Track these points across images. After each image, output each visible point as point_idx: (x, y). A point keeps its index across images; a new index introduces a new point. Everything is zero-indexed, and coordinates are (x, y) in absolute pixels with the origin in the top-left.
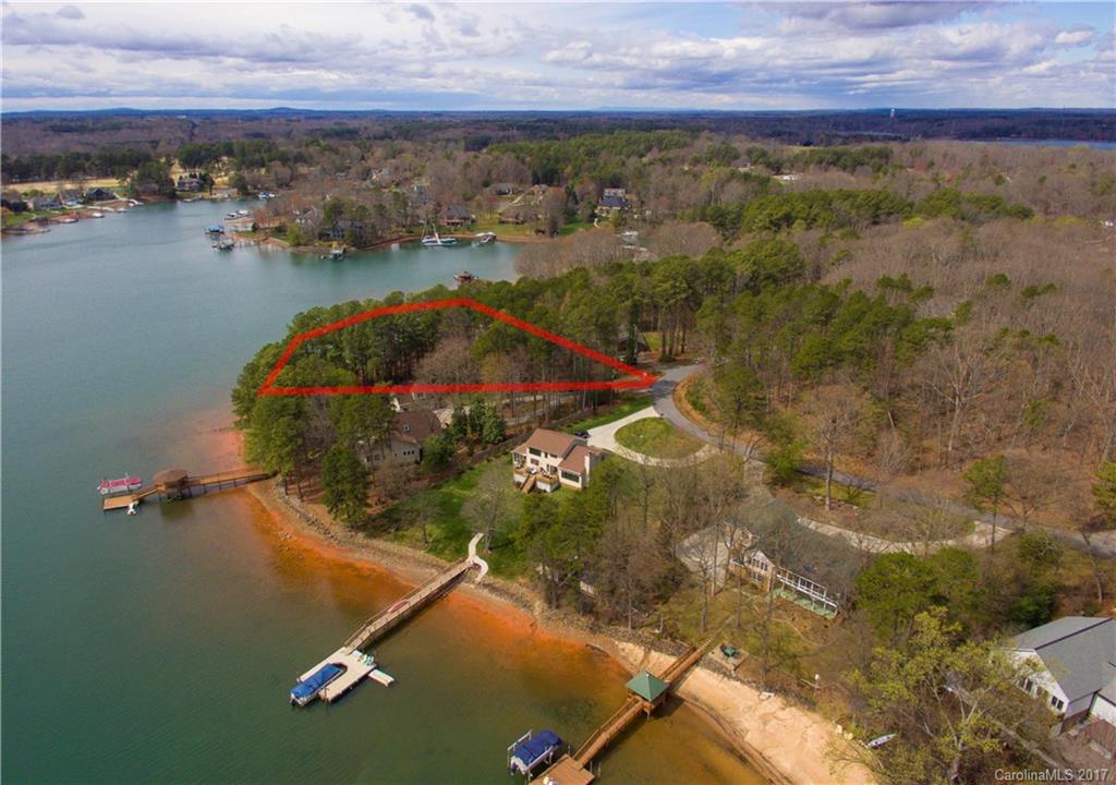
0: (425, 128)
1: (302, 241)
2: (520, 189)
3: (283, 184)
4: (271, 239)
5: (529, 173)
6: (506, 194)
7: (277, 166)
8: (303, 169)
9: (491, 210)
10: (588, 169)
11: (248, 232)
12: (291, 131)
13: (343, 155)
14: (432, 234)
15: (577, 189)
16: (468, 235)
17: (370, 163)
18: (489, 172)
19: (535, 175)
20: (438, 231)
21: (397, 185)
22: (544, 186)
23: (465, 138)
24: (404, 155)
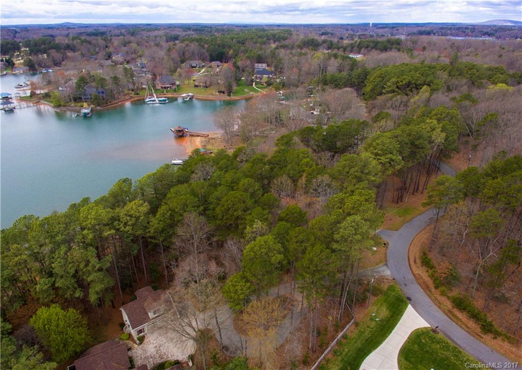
0: (143, 31)
1: (62, 103)
2: (204, 64)
3: (57, 64)
4: (42, 101)
5: (207, 54)
6: (195, 67)
7: (53, 52)
8: (70, 54)
9: (189, 78)
10: (242, 52)
11: (27, 97)
12: (69, 33)
13: (95, 45)
14: (152, 95)
15: (239, 63)
16: (175, 95)
17: (111, 50)
18: (184, 54)
19: (211, 55)
20: (155, 93)
21: (128, 62)
22: (218, 63)
23: (165, 35)
24: (131, 44)
